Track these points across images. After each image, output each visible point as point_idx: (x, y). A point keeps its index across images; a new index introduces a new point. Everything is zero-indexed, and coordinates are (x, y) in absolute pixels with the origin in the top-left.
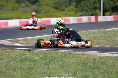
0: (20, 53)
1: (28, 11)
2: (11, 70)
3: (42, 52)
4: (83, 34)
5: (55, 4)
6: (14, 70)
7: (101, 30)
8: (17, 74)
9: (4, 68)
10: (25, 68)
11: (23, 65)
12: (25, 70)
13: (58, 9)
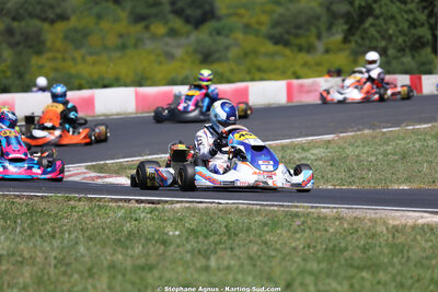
0: (121, 213)
1: (179, 52)
2: (76, 276)
3: (194, 211)
4: (359, 142)
5: (276, 24)
6: (86, 274)
7: (430, 125)
8: (94, 287)
9: (55, 266)
10: (125, 269)
11: (120, 257)
12: (124, 275)
13: (286, 44)
